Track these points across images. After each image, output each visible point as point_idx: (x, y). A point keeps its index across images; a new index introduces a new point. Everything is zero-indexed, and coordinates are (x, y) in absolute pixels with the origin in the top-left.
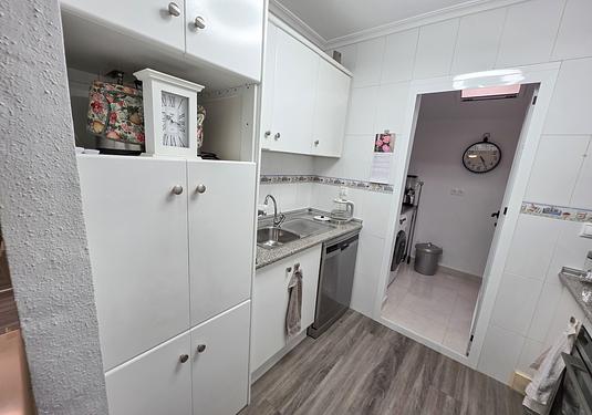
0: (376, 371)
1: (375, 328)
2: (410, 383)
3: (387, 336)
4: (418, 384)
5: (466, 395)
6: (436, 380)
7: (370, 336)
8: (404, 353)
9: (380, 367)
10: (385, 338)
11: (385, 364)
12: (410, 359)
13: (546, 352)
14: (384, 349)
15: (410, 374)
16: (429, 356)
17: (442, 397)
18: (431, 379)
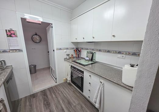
0: (44, 104)
1: (34, 96)
2: (52, 97)
3: (39, 94)
4: (54, 96)
5: (61, 89)
6: (55, 92)
7: (34, 99)
8: (46, 94)
9: (44, 102)
10: (39, 95)
11: (45, 100)
12: (48, 93)
13: (68, 73)
14: (41, 98)
15: (51, 96)
16: (51, 89)
17: (59, 93)
18: (55, 93)
